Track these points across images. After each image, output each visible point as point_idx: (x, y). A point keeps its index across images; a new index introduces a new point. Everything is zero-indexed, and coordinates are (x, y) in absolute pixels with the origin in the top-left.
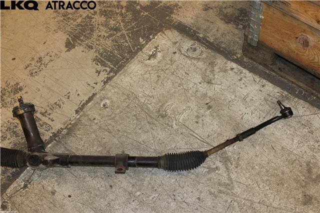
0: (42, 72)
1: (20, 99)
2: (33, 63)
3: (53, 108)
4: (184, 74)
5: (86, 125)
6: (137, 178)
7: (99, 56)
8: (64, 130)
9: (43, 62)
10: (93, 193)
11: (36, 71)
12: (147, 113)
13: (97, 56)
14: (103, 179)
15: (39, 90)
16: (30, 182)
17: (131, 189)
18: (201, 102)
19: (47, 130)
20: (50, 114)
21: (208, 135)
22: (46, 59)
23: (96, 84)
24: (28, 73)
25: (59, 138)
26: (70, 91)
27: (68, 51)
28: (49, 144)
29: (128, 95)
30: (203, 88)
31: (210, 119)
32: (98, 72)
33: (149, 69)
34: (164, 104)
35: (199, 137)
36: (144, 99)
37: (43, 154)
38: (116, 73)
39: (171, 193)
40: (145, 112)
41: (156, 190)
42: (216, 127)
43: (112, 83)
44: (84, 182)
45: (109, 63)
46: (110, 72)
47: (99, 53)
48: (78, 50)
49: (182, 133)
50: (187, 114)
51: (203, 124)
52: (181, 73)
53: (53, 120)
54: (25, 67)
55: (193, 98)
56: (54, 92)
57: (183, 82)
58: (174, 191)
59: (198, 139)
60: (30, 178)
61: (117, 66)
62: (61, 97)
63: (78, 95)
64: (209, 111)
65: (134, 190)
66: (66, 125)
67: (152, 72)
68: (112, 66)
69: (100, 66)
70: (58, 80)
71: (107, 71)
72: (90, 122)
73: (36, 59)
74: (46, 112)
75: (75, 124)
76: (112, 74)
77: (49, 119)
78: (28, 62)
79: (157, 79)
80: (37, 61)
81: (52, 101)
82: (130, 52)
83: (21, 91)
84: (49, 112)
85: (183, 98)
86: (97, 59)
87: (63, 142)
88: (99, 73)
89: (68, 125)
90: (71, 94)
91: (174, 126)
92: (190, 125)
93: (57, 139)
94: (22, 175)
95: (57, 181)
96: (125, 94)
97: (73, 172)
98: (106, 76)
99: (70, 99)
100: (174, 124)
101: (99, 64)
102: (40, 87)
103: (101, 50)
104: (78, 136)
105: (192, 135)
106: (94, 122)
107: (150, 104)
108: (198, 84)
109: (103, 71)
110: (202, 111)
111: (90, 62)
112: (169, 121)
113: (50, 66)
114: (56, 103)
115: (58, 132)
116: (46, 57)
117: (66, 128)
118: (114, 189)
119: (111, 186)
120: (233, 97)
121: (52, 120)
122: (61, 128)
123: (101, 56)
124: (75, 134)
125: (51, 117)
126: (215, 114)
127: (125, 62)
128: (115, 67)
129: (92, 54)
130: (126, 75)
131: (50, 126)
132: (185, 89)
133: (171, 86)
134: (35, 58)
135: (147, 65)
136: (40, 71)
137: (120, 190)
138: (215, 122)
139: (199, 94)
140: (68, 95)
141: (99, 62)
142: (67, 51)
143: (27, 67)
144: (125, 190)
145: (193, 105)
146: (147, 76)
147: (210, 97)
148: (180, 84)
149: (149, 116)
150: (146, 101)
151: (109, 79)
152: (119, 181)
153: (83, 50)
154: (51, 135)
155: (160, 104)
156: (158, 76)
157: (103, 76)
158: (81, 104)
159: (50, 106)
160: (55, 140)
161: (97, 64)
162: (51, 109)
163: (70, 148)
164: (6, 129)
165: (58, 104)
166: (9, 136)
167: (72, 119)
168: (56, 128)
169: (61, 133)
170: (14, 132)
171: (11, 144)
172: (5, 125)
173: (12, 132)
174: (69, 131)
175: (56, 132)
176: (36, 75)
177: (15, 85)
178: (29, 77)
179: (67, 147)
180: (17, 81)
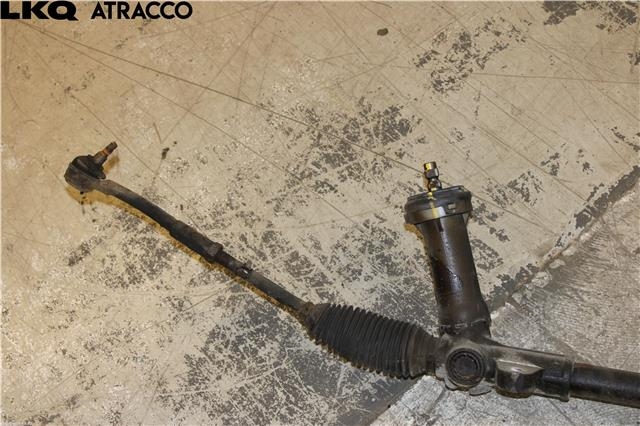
0: (469, 80)
1: (432, 171)
2: (442, 49)
3: (505, 198)
5: (611, 267)
8: (541, 274)
9: (473, 51)
11: (452, 75)
15: (460, 138)
16: (434, 421)
19: (484, 267)
20: (493, 217)
22: (483, 43)
24: (427, 80)
25: (524, 297)
26: (561, 153)
27: (554, 20)
37: (488, 347)
48: (585, 23)
53: (506, 238)
54: (417, 61)
56: (507, 147)
60: (431, 410)
62: (532, 169)
63: (586, 166)
66: (546, 257)
70: (520, 111)
72: (624, 259)
73: (452, 37)
74: (482, 208)
75: (577, 260)
77: (492, 230)
78: (428, 46)
80: (455, 46)
81: (503, 178)
83: (405, 135)
84: (493, 208)
87: (536, 312)
89: (552, 260)
90: (562, 160)
93: (517, 297)
94: (408, 395)
99: (559, 176)
102: (464, 128)
104: (585, 298)
106: (637, 260)
111: (625, 64)
113: (494, 63)
114: (513, 185)
115: (519, 276)
116: (483, 34)
117: (546, 267)
121: (503, 238)
122: (529, 266)
124: (575, 291)
125: (498, 225)
131: (496, 254)
134: (449, 33)
136: (465, 76)
140: (553, 162)
142: (549, 22)
143: (423, 62)
153: (601, 21)
154: (499, 283)
158: (596, 197)
159: (495, 190)
160: (512, 301)
162: (497, 200)
163: (559, 335)
164: (360, 246)
165: (519, 186)
166: (367, 270)
167: (565, 241)
168: (515, 261)
169: (529, 282)
170: (385, 260)
171: (375, 295)
172: (357, 234)
173: (378, 257)
174: (556, 278)
175: (513, 277)
176: (452, 88)
177: (387, 112)
178: (429, 93)
179: (550, 329)
180: (393, 102)
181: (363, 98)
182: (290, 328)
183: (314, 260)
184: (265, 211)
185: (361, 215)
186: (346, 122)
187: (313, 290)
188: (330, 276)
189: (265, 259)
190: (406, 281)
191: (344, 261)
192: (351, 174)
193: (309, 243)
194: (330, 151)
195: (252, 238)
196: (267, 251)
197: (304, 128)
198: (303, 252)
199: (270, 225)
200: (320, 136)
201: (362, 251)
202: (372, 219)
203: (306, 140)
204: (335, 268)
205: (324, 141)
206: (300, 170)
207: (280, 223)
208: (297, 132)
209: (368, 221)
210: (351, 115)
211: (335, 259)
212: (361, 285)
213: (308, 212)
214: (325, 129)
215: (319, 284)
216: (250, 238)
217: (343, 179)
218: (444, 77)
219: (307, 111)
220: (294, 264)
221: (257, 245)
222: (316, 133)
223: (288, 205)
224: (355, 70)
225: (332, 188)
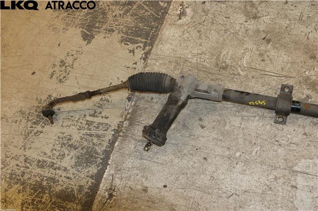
0: (70, 74)
2: (56, 69)
3: (101, 105)
4: (225, 19)
5: (146, 108)
6: (229, 139)
7: (125, 36)
8: (125, 123)
9: (67, 65)
10: (188, 173)
11: (64, 75)
12: (205, 71)
13: (122, 37)
14: (192, 155)
16: (114, 189)
17: (227, 153)
18: (257, 39)
19: (105, 130)
20: (100, 113)
21: (282, 68)
22: (69, 60)
23: (136, 63)
24: (56, 81)
25: (123, 132)
26: (112, 82)
27: (89, 43)
28: (115, 143)
29: (176, 62)
30: (252, 25)
31: (275, 52)
32: (132, 51)
33: (186, 28)
34: (219, 55)
35: (273, 74)
36: (196, 59)
38: (152, 45)
39: (273, 140)
40: (203, 71)
41: (255, 144)
42: (286, 57)
43: (152, 56)
44: (173, 166)
45: (139, 39)
46: (145, 46)
47: (123, 32)
48: (99, 39)
49: (253, 77)
50: (248, 57)
51: (271, 60)
52: (221, 19)
53: (108, 117)
54: (50, 77)
55: (246, 39)
57: (228, 27)
58: (275, 136)
59: (273, 76)
60: (112, 185)
61: (149, 39)
63: (122, 81)
64: (270, 45)
65: (232, 152)
66: (124, 116)
67: (189, 30)
68: (144, 40)
69: (131, 45)
70: (92, 76)
71: (141, 47)
72: (148, 104)
73: (58, 64)
74: (95, 112)
75: (134, 112)
76: (148, 48)
77: (102, 117)
78: (51, 70)
79: (198, 34)
80: (60, 66)
82: (156, 19)
84: (99, 110)
85: (236, 42)
86: (124, 40)
87: (130, 135)
88: (134, 52)
89: (126, 116)
90: (113, 84)
91: (241, 73)
92: (257, 66)
93: (121, 134)
94: (101, 185)
95: (143, 177)
96: (172, 62)
97: (156, 161)
98: (143, 52)
100: (240, 70)
101: (129, 43)
102: (76, 90)
103: (124, 29)
104: (143, 122)
105: (264, 74)
106: (153, 102)
107: (204, 62)
108: (245, 23)
109: (137, 48)
110: (263, 48)
111: (118, 45)
112: (233, 70)
113: (76, 65)
114: (102, 99)
115: (118, 127)
116: (68, 58)
117: (126, 119)
118: (209, 160)
119: (205, 158)
120: (288, 22)
121: (107, 118)
122: (120, 122)
123: (127, 35)
124: (138, 122)
125: (103, 114)
126: (277, 45)
127: (156, 31)
128: (147, 39)
129: (116, 37)
130: (164, 42)
131: (107, 124)
132: (233, 33)
133: (217, 36)
134: (56, 63)
135: (181, 26)
136: (68, 74)
137: (217, 159)
138: (282, 53)
139: (250, 33)
141: (128, 41)
142: (87, 44)
143: (52, 76)
144: (222, 157)
145: (250, 45)
146: (187, 35)
147: (263, 31)
148: (225, 30)
149: (209, 73)
150: (199, 60)
151: (147, 54)
152: (211, 150)
153: (104, 36)
154: (113, 133)
155: (215, 57)
156: (199, 32)
157: (140, 53)
159: (97, 104)
160: (120, 136)
161: (127, 44)
162: (99, 107)
164: (60, 146)
165: (104, 99)
166: (67, 152)
167: (127, 108)
168: (115, 123)
169: (122, 127)
170: (71, 146)
171: (73, 159)
172: (57, 142)
173: (68, 146)
174: (130, 121)
175: (116, 128)
176: (66, 80)
177: (48, 98)
178: (59, 85)
179: (137, 138)
180: (48, 94)
181: (37, 98)
182: (49, 186)
183: (46, 159)
184: (20, 152)
185: (55, 136)
186: (35, 108)
187: (51, 169)
188: (54, 161)
189: (29, 168)
190: (82, 149)
191: (57, 154)
192: (45, 124)
193: (42, 154)
194: (34, 120)
195: (20, 163)
196: (28, 165)
197: (21, 118)
198: (41, 159)
199: (25, 156)
200: (28, 117)
201: (62, 147)
202: (60, 135)
203: (24, 121)
204: (55, 158)
205: (31, 118)
206: (27, 132)
207: (28, 153)
208: (19, 120)
209: (59, 136)
210: (36, 105)
211: (53, 155)
212: (67, 158)
213: (37, 144)
214: (29, 114)
215: (52, 166)
216: (20, 164)
217: (43, 127)
218: (61, 77)
219: (20, 111)
220: (40, 164)
221: (24, 165)
222: (26, 117)
223: (28, 146)
224: (30, 90)
225: (41, 132)
